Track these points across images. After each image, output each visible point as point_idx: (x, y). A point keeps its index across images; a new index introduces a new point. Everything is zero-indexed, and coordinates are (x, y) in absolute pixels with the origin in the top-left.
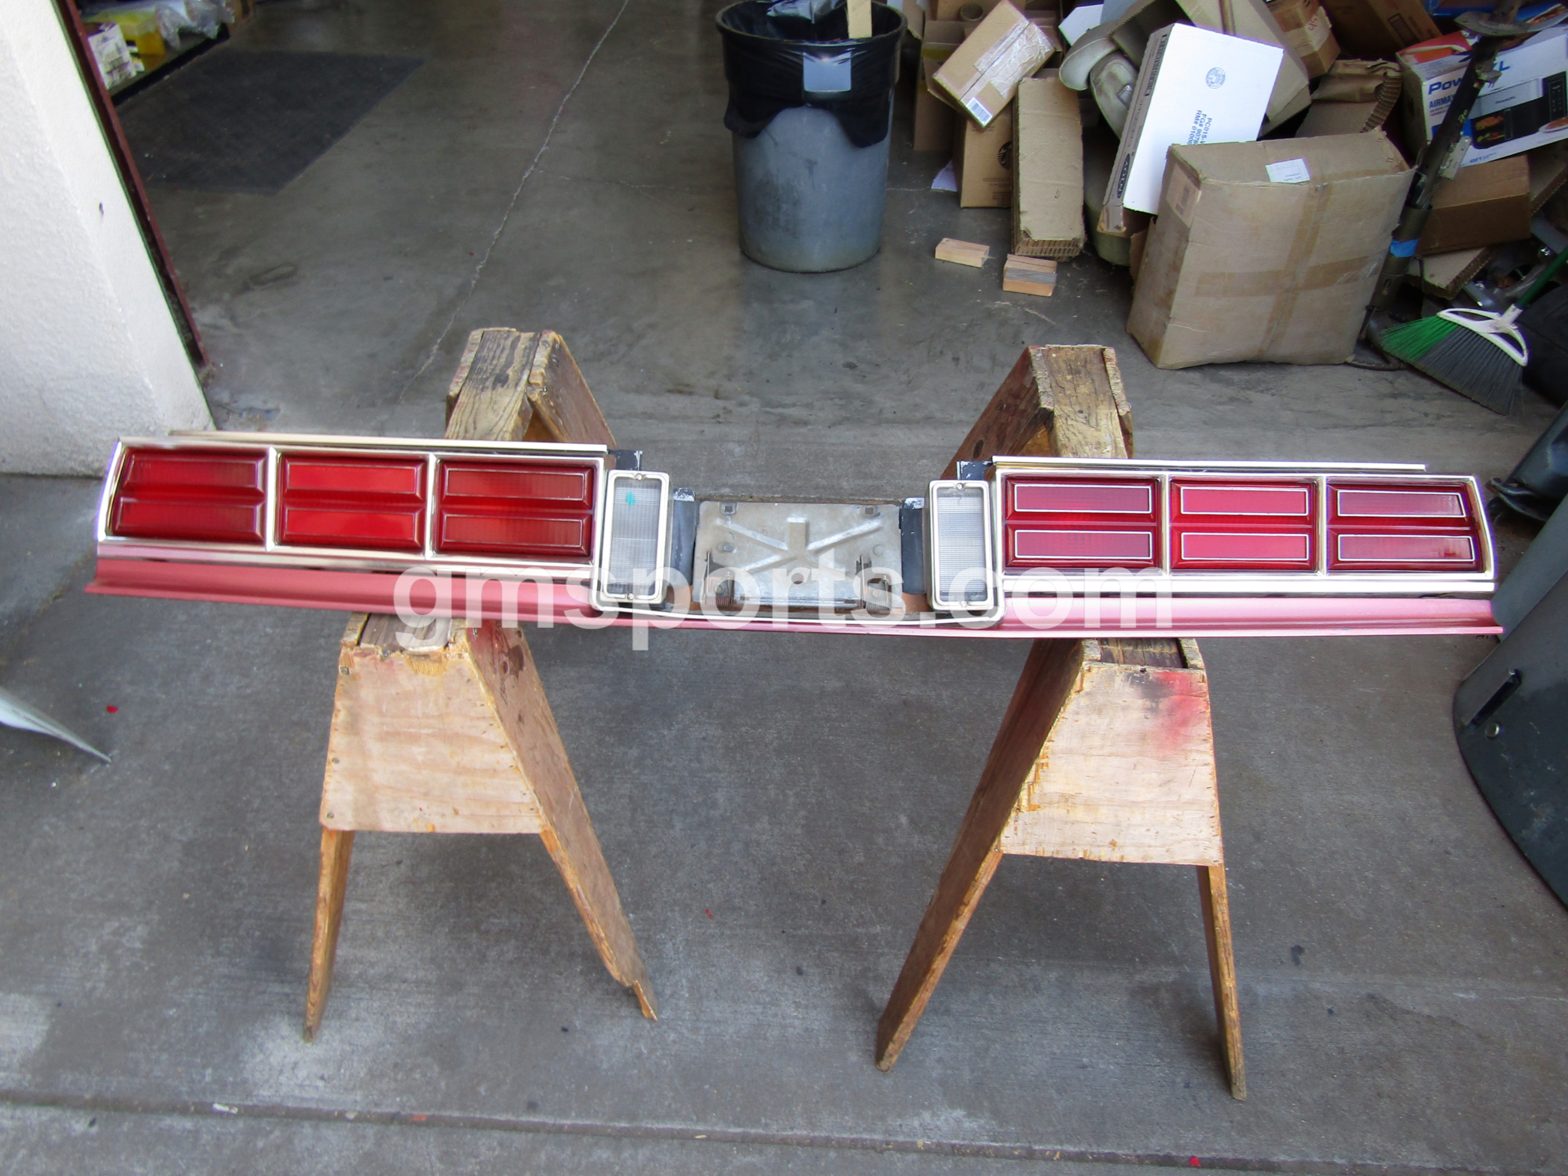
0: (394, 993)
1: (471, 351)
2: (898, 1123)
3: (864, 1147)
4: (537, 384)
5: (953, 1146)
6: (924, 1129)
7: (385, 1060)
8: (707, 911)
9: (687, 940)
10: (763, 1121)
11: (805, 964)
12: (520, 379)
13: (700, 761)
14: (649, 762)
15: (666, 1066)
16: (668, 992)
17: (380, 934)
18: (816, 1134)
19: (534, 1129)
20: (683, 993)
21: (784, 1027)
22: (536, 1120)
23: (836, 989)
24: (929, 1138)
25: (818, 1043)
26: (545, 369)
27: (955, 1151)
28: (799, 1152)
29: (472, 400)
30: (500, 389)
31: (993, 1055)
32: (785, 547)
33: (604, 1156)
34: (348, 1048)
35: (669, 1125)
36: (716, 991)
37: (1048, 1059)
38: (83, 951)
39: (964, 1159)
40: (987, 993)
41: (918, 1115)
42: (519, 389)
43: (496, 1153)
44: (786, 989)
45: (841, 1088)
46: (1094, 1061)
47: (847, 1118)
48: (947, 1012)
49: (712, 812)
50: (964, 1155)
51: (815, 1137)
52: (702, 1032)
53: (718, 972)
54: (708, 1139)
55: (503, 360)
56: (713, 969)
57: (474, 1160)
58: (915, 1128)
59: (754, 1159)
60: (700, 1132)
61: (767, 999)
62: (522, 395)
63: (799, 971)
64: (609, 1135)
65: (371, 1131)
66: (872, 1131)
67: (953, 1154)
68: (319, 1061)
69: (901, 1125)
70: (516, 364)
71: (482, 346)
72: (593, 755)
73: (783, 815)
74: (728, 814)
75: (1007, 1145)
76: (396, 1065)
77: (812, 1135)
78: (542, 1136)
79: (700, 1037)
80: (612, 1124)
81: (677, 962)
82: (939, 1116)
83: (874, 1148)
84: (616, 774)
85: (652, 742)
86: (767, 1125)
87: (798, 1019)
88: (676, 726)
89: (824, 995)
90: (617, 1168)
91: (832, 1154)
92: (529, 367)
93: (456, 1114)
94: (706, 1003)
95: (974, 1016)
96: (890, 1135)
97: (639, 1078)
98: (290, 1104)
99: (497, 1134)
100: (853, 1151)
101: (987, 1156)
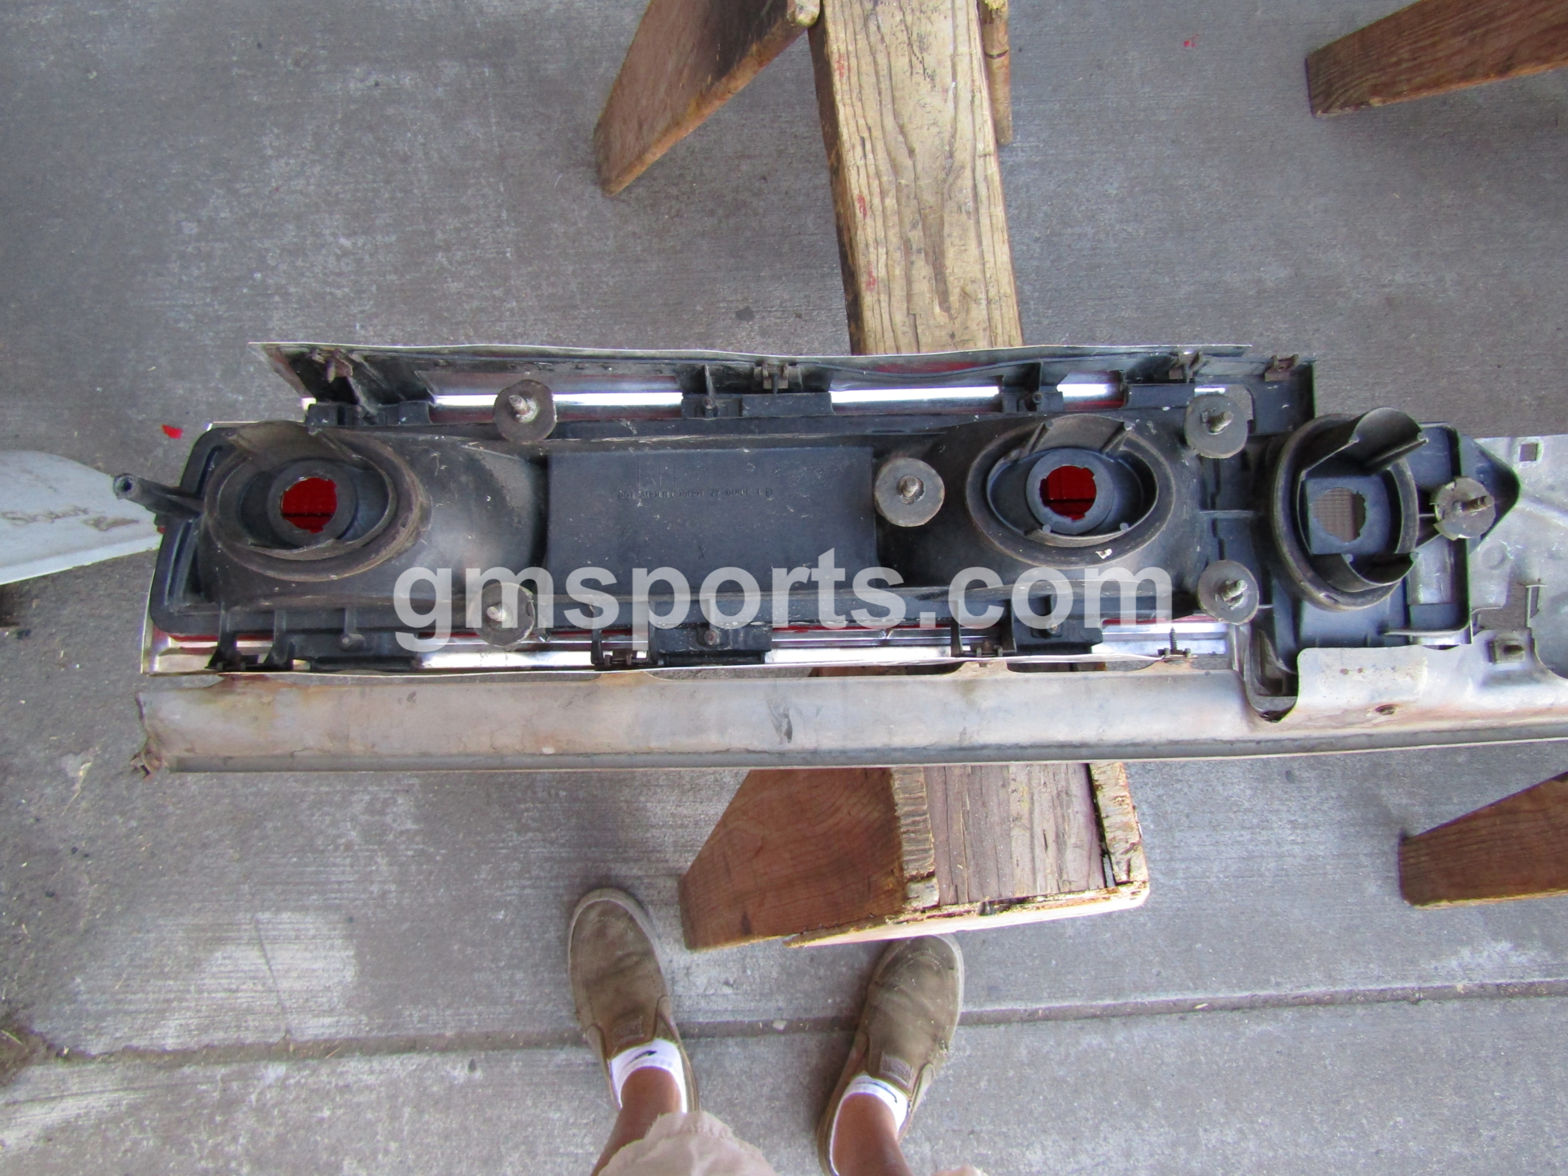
2: (1432, 966)
3: (1397, 1000)
5: (1498, 986)
6: (1464, 970)
10: (1273, 979)
15: (1144, 924)
18: (1337, 989)
19: (1003, 1019)
21: (1280, 857)
22: (1003, 1008)
23: (1339, 797)
24: (1470, 980)
25: (1325, 874)
27: (1501, 993)
28: (1320, 1014)
33: (1095, 1042)
35: (1163, 997)
36: (1187, 816)
38: (342, 841)
39: (1514, 1001)
41: (1456, 953)
43: (968, 1053)
44: (1276, 805)
45: (1362, 929)
47: (1371, 966)
50: (1512, 996)
51: (1336, 993)
52: (1180, 874)
53: (1186, 790)
54: (1211, 1008)
56: (1179, 786)
58: (1453, 970)
59: (1268, 1027)
60: (1200, 1002)
61: (1255, 821)
63: (1290, 778)
64: (1094, 1016)
66: (1404, 978)
67: (1500, 996)
69: (1436, 968)
77: (1332, 989)
78: (1016, 1027)
79: (1179, 882)
80: (1094, 1003)
82: (1481, 952)
83: (1406, 999)
86: (1278, 984)
87: (1297, 843)
89: (1325, 807)
90: (1113, 1054)
91: (1360, 1011)
94: (1178, 835)
96: (1425, 981)
97: (1115, 942)
100: (1384, 1005)
101: (1539, 995)
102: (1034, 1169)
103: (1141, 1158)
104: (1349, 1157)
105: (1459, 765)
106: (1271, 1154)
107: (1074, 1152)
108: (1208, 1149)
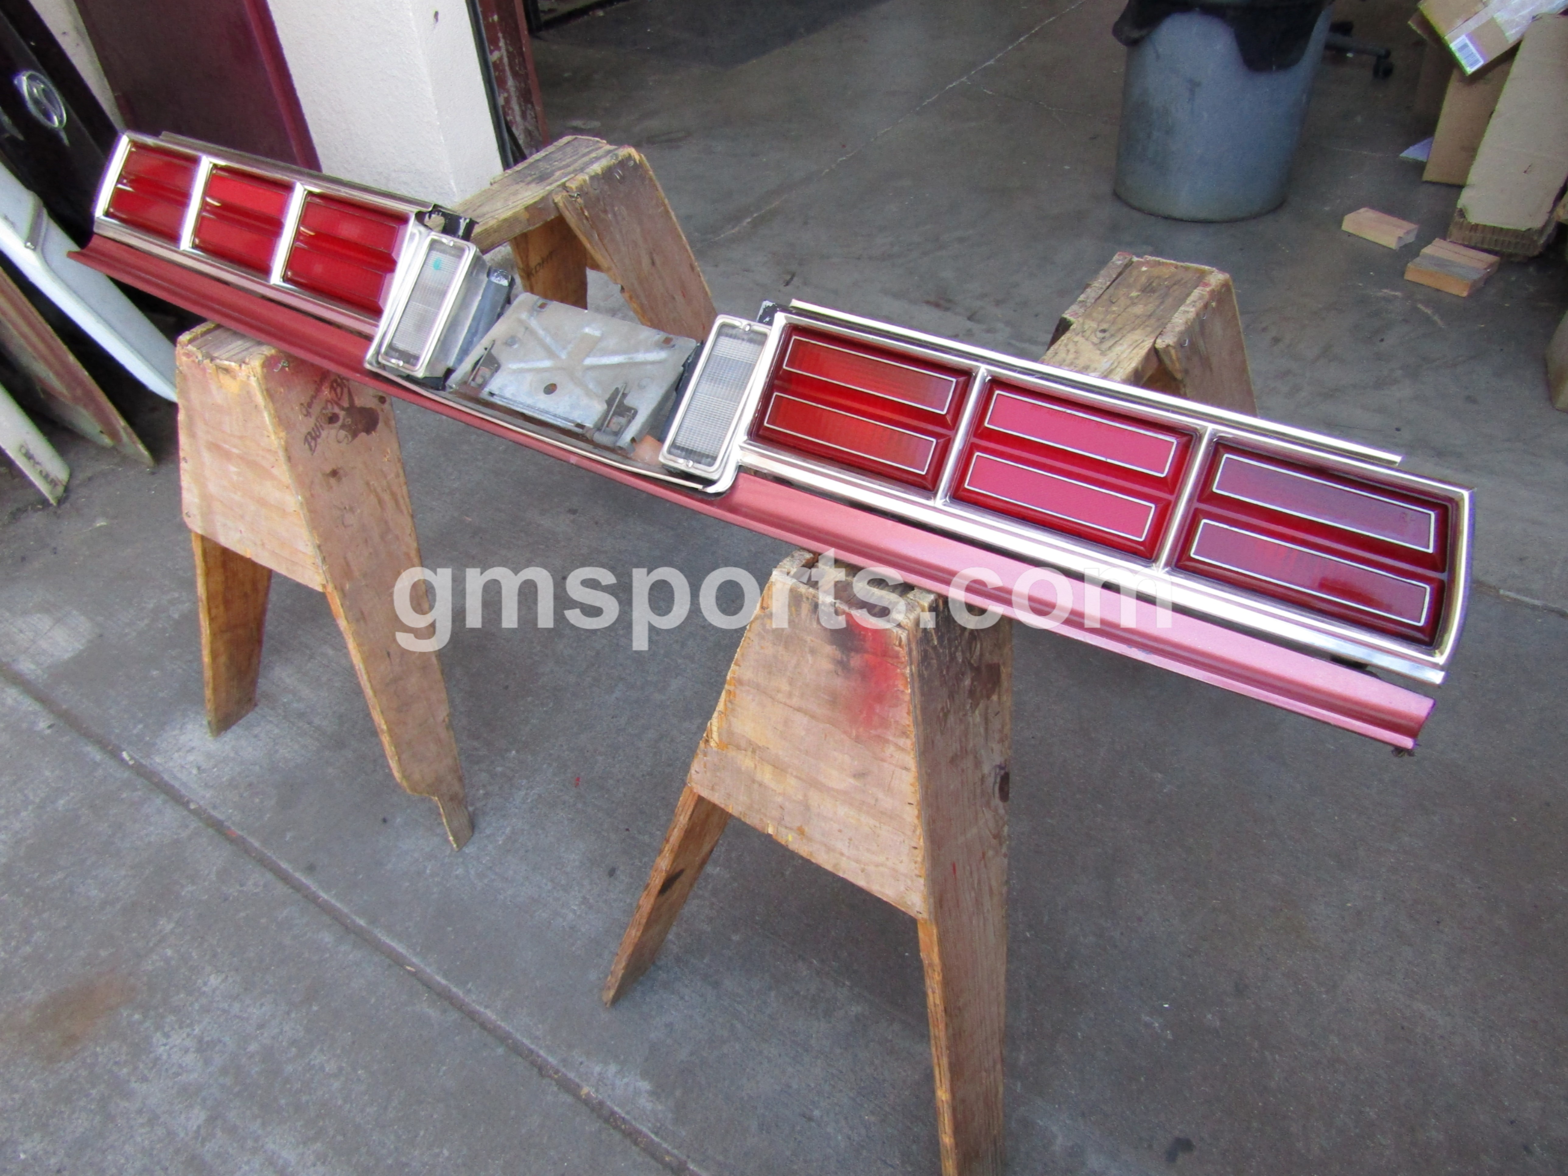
0: (295, 729)
2: (580, 1060)
3: (533, 1063)
5: (613, 1113)
6: (600, 1080)
7: (247, 776)
8: (578, 779)
9: (540, 796)
10: (470, 985)
11: (622, 868)
15: (433, 894)
16: (488, 832)
17: (324, 679)
18: (503, 1024)
19: (298, 887)
20: (499, 839)
21: (556, 914)
22: (305, 881)
24: (597, 1091)
25: (573, 945)
27: (610, 1119)
28: (474, 1031)
29: (499, 189)
31: (725, 1051)
32: (564, 356)
33: (327, 940)
34: (232, 755)
35: (394, 944)
36: (526, 851)
37: (778, 1088)
38: (144, 605)
39: (612, 1131)
40: (770, 988)
41: (606, 1063)
42: (549, 188)
43: (257, 890)
44: (586, 882)
46: (825, 1119)
47: (540, 1026)
48: (716, 985)
49: (656, 694)
50: (616, 1127)
51: (500, 1027)
52: (486, 881)
53: (542, 836)
54: (414, 974)
55: (564, 163)
56: (540, 832)
57: (238, 887)
58: (592, 1073)
59: (433, 1013)
60: (412, 964)
61: (563, 882)
62: (546, 193)
63: (612, 872)
64: (345, 925)
65: (194, 824)
66: (553, 1052)
67: (606, 1121)
68: (209, 756)
69: (581, 1063)
70: (572, 168)
71: (560, 149)
74: (669, 703)
75: (665, 1145)
76: (251, 785)
77: (499, 1023)
78: (298, 896)
79: (480, 884)
80: (354, 917)
81: (517, 811)
82: (624, 1077)
83: (540, 1069)
86: (469, 991)
87: (575, 914)
89: (614, 905)
90: (327, 955)
91: (500, 1051)
92: (578, 172)
93: (257, 844)
94: (509, 857)
95: (739, 1003)
96: (564, 1066)
97: (406, 891)
98: (166, 777)
99: (269, 876)
100: (520, 1059)
101: (636, 1143)
102: (204, 989)
103: (265, 1035)
104: (384, 1151)
105: (730, 940)
106: (340, 1102)
107: (236, 997)
108: (309, 1064)
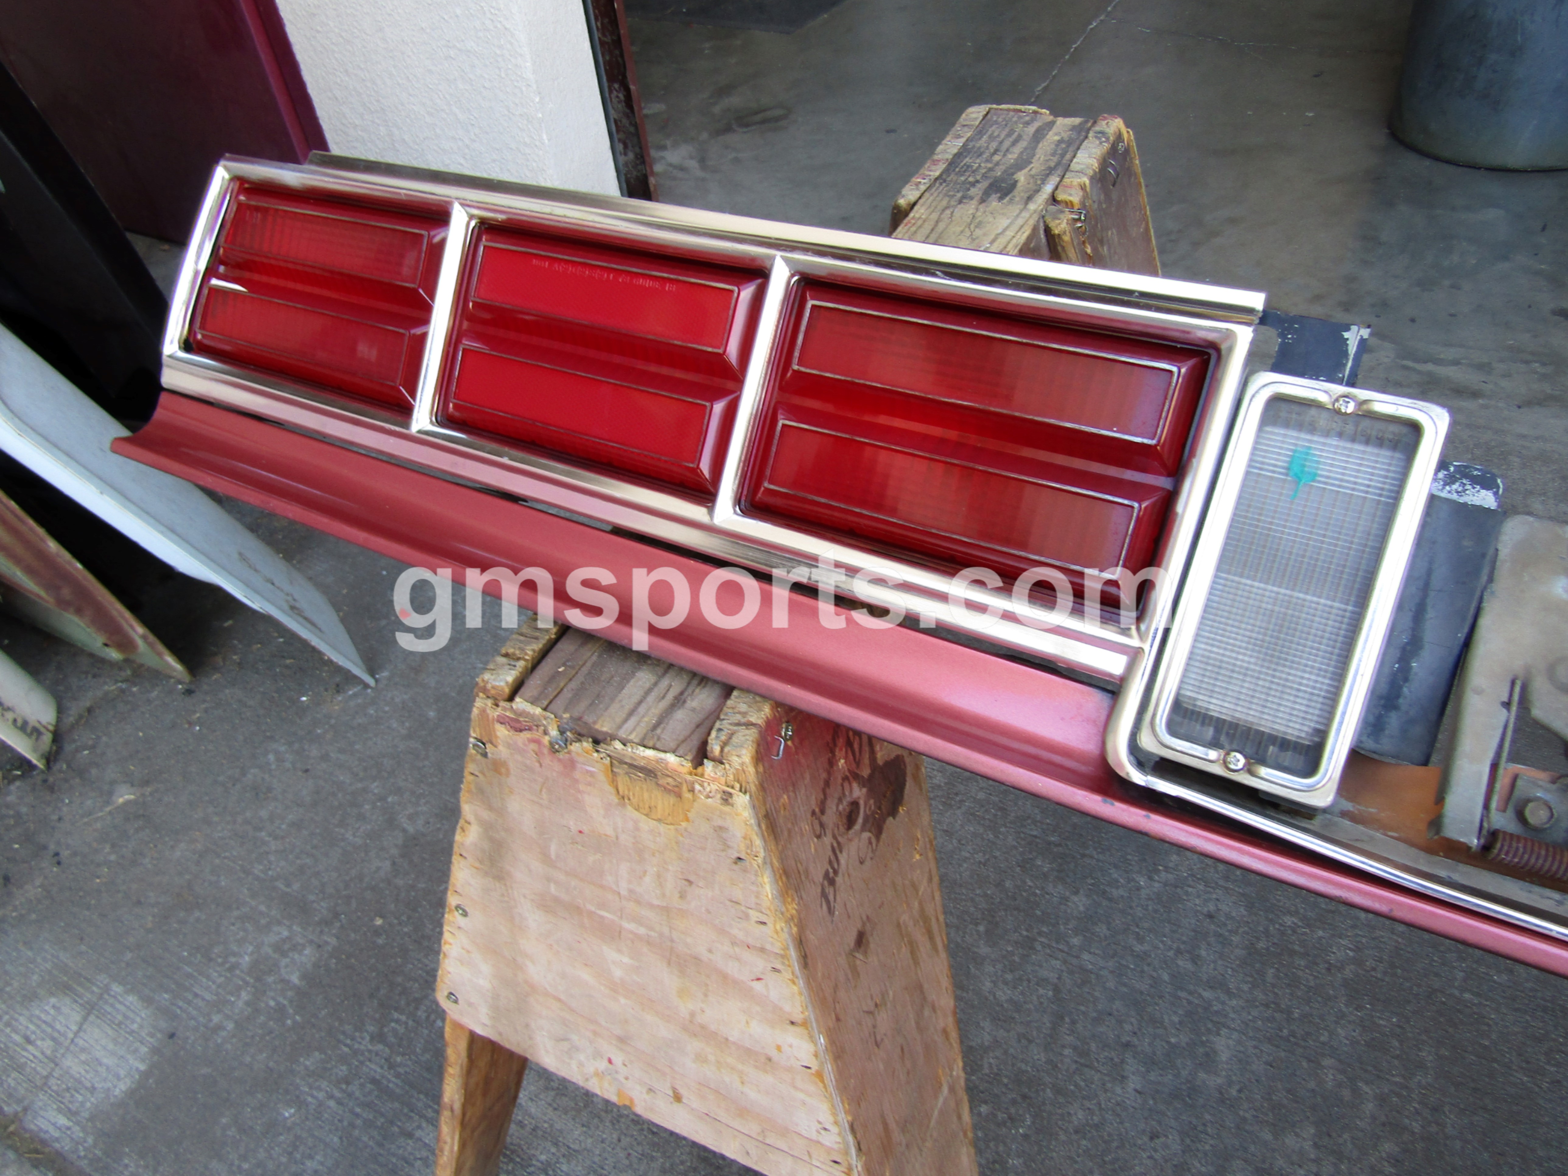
1: (959, 137)
4: (1069, 204)
12: (1037, 191)
13: (1195, 959)
14: (1102, 929)
26: (1092, 179)
29: (935, 216)
30: (994, 203)
42: (1032, 206)
49: (1202, 1075)
55: (1012, 157)
62: (1035, 217)
70: (1037, 165)
71: (980, 131)
72: (1008, 884)
73: (1346, 1136)
74: (1234, 1093)
84: (1040, 933)
85: (1115, 893)
88: (1163, 874)
92: (1060, 172)
